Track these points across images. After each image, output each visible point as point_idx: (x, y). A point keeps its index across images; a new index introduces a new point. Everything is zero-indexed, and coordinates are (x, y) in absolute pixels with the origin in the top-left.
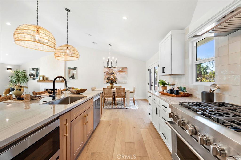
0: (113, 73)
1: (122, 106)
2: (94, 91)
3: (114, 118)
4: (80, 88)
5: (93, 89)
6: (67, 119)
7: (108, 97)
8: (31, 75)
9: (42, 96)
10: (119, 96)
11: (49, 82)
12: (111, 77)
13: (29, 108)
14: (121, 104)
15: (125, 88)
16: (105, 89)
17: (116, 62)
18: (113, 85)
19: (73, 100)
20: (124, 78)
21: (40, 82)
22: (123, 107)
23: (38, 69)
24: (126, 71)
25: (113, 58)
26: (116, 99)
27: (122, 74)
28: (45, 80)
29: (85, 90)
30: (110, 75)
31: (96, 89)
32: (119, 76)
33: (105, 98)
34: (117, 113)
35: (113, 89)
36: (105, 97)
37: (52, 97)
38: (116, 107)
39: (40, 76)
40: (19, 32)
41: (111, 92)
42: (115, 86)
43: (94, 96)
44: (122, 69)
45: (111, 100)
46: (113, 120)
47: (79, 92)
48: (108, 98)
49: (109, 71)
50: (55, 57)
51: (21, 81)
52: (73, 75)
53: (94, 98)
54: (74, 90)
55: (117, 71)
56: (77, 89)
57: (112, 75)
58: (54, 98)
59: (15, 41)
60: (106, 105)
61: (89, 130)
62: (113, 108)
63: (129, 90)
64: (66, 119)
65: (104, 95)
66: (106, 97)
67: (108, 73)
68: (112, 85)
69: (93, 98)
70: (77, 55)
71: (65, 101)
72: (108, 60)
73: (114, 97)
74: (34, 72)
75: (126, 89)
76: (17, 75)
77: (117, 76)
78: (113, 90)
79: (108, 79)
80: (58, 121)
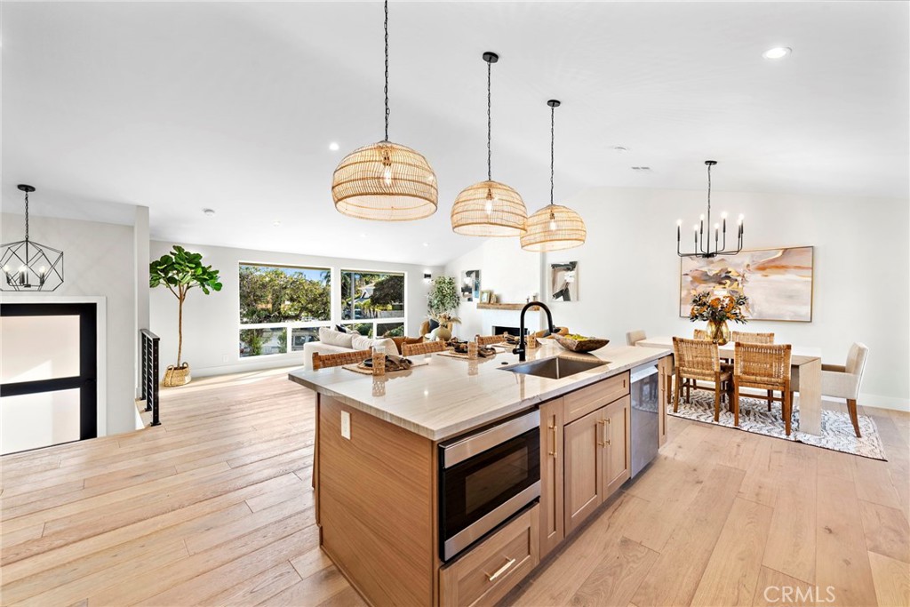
0: (728, 278)
1: (773, 423)
2: (637, 347)
3: (721, 463)
4: (588, 334)
5: (633, 340)
6: (554, 416)
7: (698, 374)
8: (466, 289)
9: (496, 348)
10: (753, 378)
11: (502, 309)
12: (715, 293)
13: (477, 373)
14: (766, 416)
15: (789, 347)
16: (682, 341)
17: (741, 231)
18: (724, 329)
19: (567, 369)
20: (791, 297)
21: (482, 307)
22: (778, 430)
23: (477, 273)
24: (806, 265)
25: (724, 215)
26: (738, 389)
27: (777, 277)
28: (494, 302)
29: (602, 343)
30: (713, 284)
31: (645, 339)
32: (757, 290)
33: (685, 380)
34: (739, 446)
35: (724, 343)
36: (685, 372)
37: (518, 355)
38: (737, 423)
39: (483, 293)
40: (460, 208)
41: (711, 357)
42: (734, 332)
43: (634, 363)
44: (780, 254)
45: (713, 390)
46: (714, 470)
47: (586, 347)
48: (697, 381)
49: (705, 269)
50: (522, 247)
51: (447, 305)
52: (564, 288)
53: (634, 372)
54: (569, 340)
55: (751, 268)
56: (579, 336)
57: (720, 283)
58: (522, 358)
59: (454, 228)
60: (688, 405)
61: (617, 471)
62: (721, 424)
63: (820, 358)
64: (552, 414)
65: (676, 363)
66: (688, 376)
67: (705, 278)
68: (718, 329)
69: (629, 370)
70: (580, 232)
71: (546, 369)
72: (697, 228)
73: (730, 379)
74: (470, 281)
75: (793, 352)
76: (440, 290)
77: (746, 291)
78: (720, 347)
79: (699, 301)
80: (537, 414)
